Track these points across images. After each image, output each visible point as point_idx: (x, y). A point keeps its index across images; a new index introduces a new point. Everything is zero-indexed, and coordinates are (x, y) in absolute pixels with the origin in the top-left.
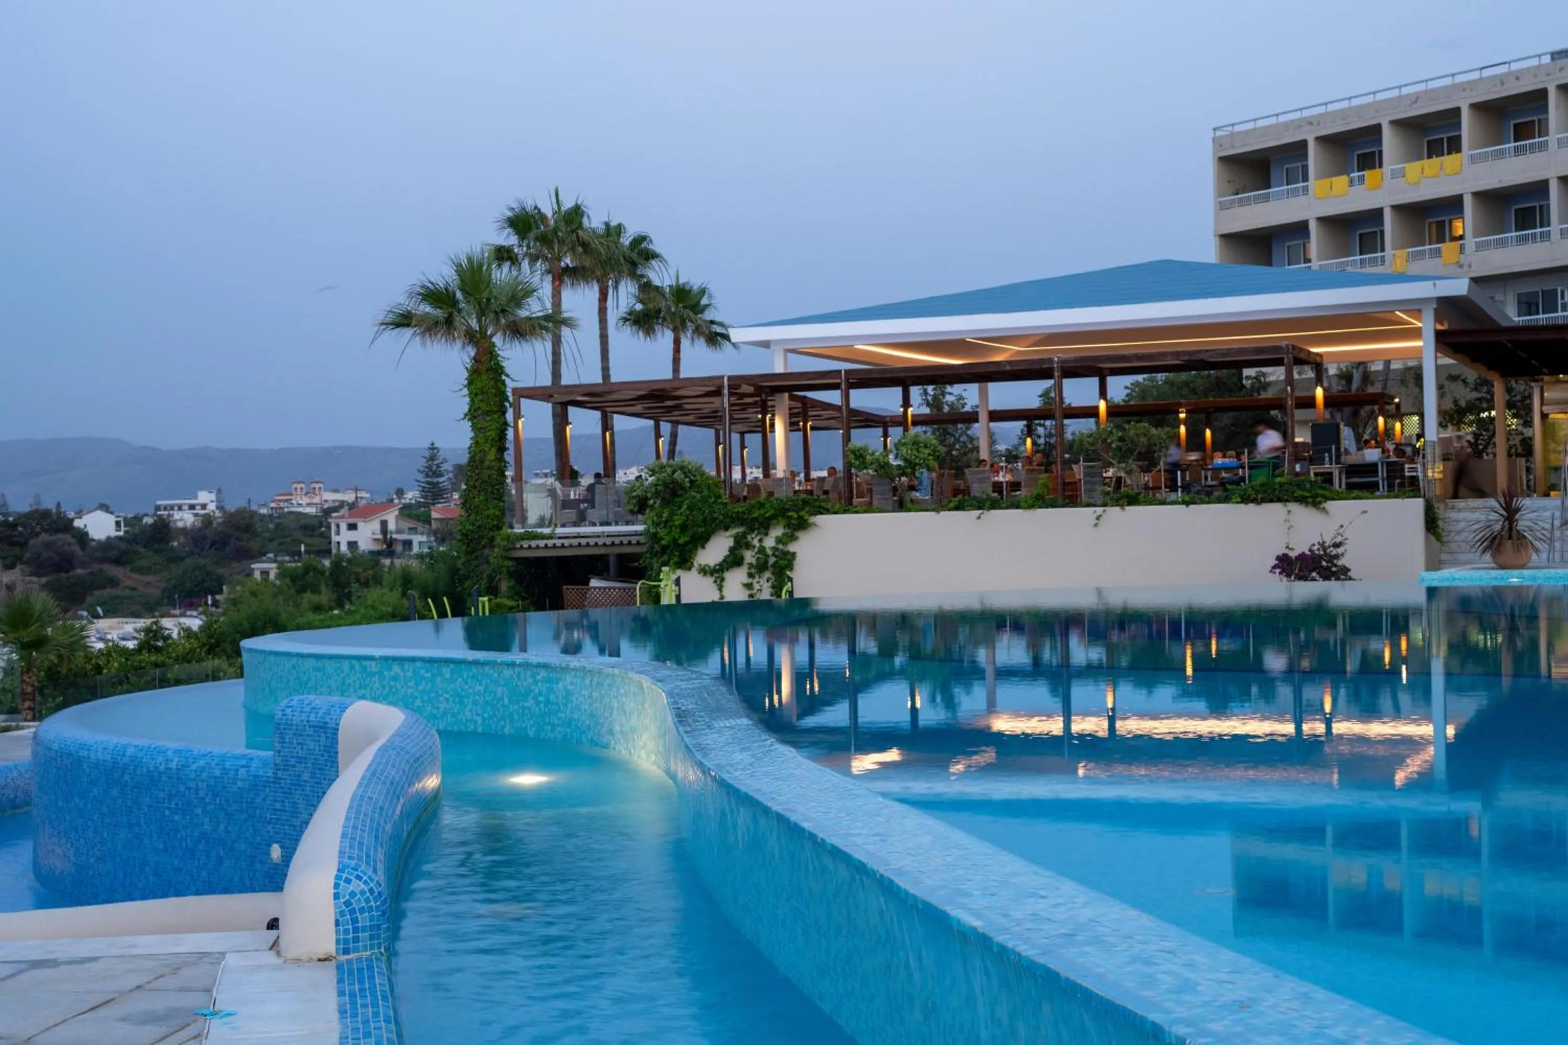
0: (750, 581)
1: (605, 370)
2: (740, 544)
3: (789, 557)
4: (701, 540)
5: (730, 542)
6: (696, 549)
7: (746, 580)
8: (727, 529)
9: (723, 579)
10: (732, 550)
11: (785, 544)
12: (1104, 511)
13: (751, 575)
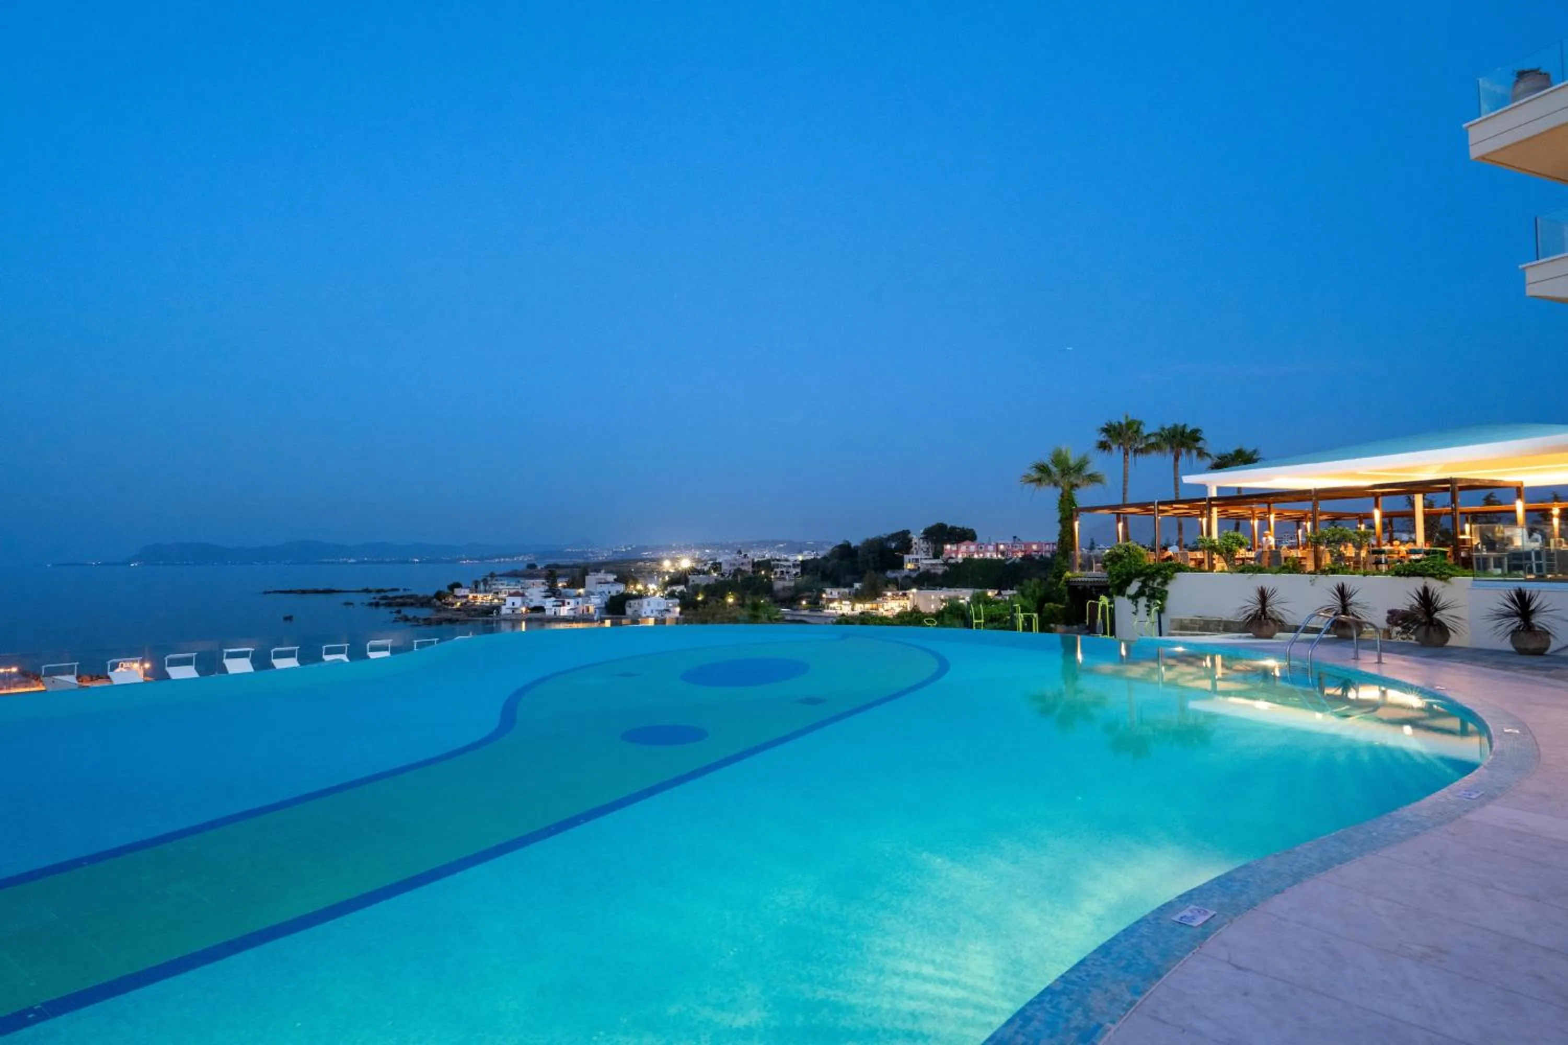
0: (1148, 603)
1: (1177, 494)
2: (1144, 585)
3: (1164, 593)
4: (1128, 582)
5: (1139, 584)
6: (1126, 588)
7: (1146, 603)
8: (1138, 578)
9: (1137, 602)
10: (1140, 588)
11: (1163, 586)
12: (1316, 577)
13: (1148, 601)
